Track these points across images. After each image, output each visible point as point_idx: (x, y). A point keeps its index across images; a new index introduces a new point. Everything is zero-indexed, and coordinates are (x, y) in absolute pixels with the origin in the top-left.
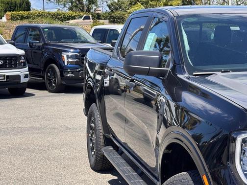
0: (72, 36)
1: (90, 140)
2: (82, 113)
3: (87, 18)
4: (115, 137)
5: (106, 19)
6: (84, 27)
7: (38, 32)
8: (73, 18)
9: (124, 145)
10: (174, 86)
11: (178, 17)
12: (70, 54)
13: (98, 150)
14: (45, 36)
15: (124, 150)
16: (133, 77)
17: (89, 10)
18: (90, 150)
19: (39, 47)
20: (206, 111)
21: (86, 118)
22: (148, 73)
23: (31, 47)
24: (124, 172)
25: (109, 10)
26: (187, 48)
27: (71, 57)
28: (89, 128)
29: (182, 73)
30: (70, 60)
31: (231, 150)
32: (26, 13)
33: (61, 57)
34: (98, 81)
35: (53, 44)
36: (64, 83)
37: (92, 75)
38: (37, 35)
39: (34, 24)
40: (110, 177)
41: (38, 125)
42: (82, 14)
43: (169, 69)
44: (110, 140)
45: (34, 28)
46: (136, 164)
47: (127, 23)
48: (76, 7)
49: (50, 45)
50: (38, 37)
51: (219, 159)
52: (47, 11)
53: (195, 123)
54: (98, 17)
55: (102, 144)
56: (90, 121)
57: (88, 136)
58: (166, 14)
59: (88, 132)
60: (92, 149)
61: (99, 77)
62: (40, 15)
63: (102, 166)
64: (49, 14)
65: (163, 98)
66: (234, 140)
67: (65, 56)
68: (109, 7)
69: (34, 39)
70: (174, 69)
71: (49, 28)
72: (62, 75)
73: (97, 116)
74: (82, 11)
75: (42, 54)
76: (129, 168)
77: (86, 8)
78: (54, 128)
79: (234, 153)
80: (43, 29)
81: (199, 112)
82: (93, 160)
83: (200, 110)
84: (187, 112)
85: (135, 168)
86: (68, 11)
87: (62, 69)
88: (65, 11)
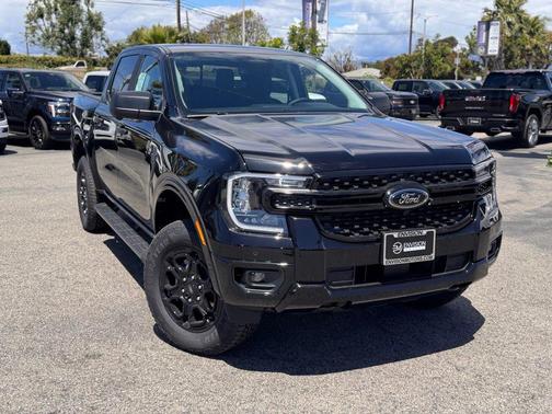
0: (61, 83)
1: (81, 198)
2: (72, 168)
3: (81, 64)
4: (109, 193)
5: (104, 65)
6: (76, 74)
7: (18, 79)
8: (65, 64)
9: (120, 201)
10: (168, 130)
11: (171, 54)
12: (59, 105)
13: (91, 208)
14: (27, 82)
15: (119, 206)
16: (122, 122)
17: (82, 55)
18: (81, 208)
19: (20, 96)
20: (204, 157)
21: (76, 173)
22: (139, 116)
23: (10, 96)
24: (118, 228)
25: (107, 56)
26: (181, 88)
27: (60, 108)
28: (80, 184)
29: (176, 115)
30: (59, 111)
31: (222, 197)
32: (5, 57)
33: (47, 108)
34: (86, 132)
35: (37, 93)
36: (53, 138)
37: (79, 124)
38: (18, 82)
39: (13, 69)
40: (106, 237)
41: (20, 186)
42: (74, 59)
43: (161, 112)
44: (103, 196)
45: (13, 74)
46: (132, 220)
47: (114, 67)
48: (67, 50)
49: (33, 93)
50: (18, 84)
51: (213, 202)
52: (31, 55)
53: (190, 169)
54: (95, 63)
55: (95, 201)
56: (79, 177)
57: (79, 194)
58: (158, 50)
59: (79, 190)
60: (84, 207)
61: (87, 128)
62: (23, 60)
63: (95, 225)
64: (34, 58)
65: (154, 143)
66: (226, 182)
67: (53, 106)
68: (107, 52)
69: (14, 87)
70: (166, 111)
71: (32, 74)
72: (50, 129)
73: (88, 170)
74: (74, 55)
75: (24, 104)
76: (125, 224)
77: (79, 53)
78: (41, 188)
79: (225, 199)
80: (24, 74)
81: (197, 158)
82: (85, 219)
83: (198, 156)
84: (186, 159)
85: (131, 224)
86: (56, 56)
87: (50, 122)
88: (54, 55)
